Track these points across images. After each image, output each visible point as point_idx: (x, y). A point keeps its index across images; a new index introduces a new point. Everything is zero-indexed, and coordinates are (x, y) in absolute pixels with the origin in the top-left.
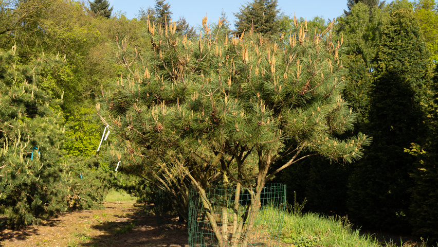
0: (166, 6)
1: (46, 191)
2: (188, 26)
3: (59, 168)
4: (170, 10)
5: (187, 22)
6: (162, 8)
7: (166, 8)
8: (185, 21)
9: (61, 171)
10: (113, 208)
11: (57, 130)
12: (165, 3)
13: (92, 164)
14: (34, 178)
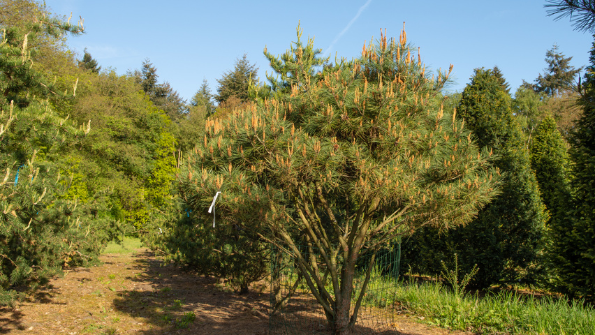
0: (152, 69)
1: (35, 247)
2: (171, 90)
3: (65, 208)
4: (156, 73)
5: (171, 86)
6: (148, 71)
7: (152, 71)
8: (168, 86)
9: (68, 213)
10: (111, 264)
11: (72, 128)
12: (151, 67)
13: (89, 212)
14: (19, 224)
